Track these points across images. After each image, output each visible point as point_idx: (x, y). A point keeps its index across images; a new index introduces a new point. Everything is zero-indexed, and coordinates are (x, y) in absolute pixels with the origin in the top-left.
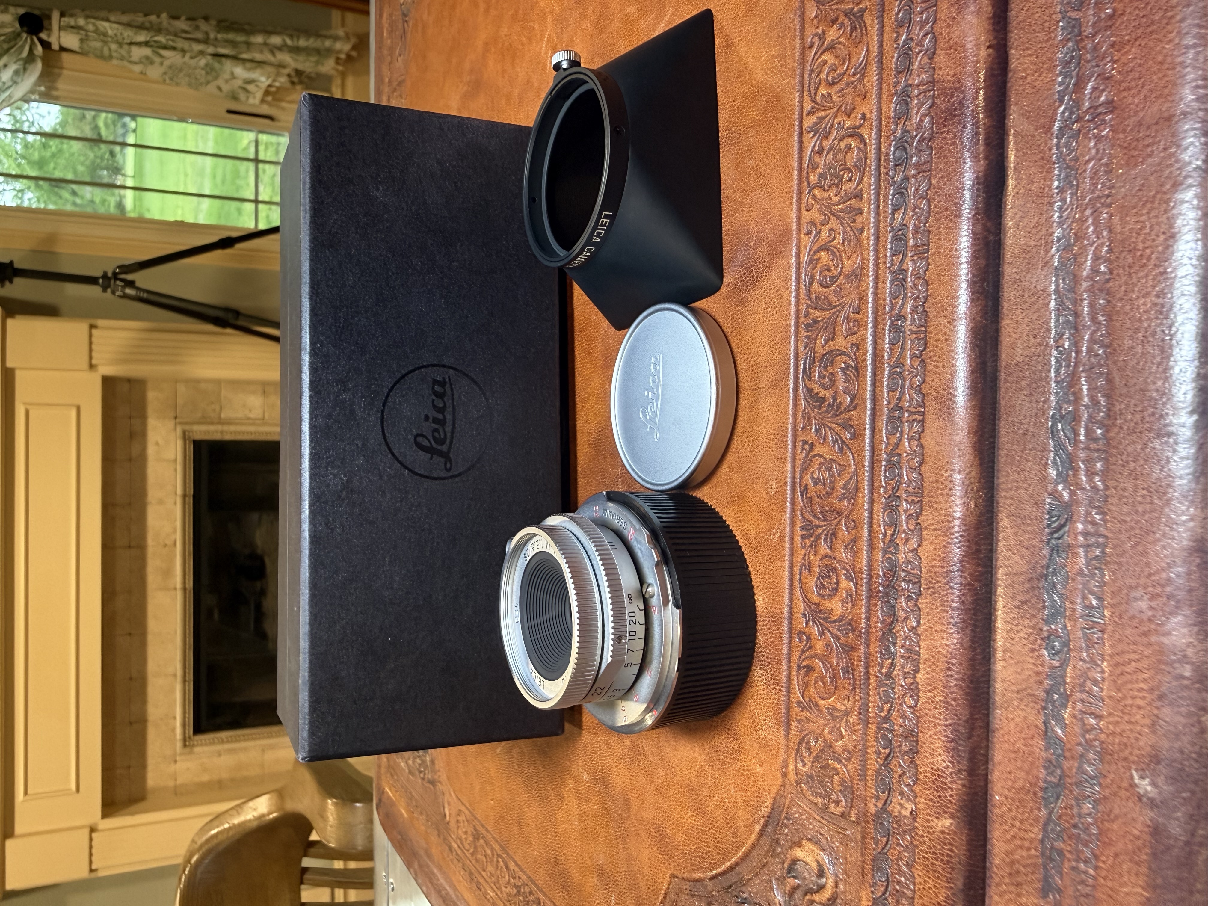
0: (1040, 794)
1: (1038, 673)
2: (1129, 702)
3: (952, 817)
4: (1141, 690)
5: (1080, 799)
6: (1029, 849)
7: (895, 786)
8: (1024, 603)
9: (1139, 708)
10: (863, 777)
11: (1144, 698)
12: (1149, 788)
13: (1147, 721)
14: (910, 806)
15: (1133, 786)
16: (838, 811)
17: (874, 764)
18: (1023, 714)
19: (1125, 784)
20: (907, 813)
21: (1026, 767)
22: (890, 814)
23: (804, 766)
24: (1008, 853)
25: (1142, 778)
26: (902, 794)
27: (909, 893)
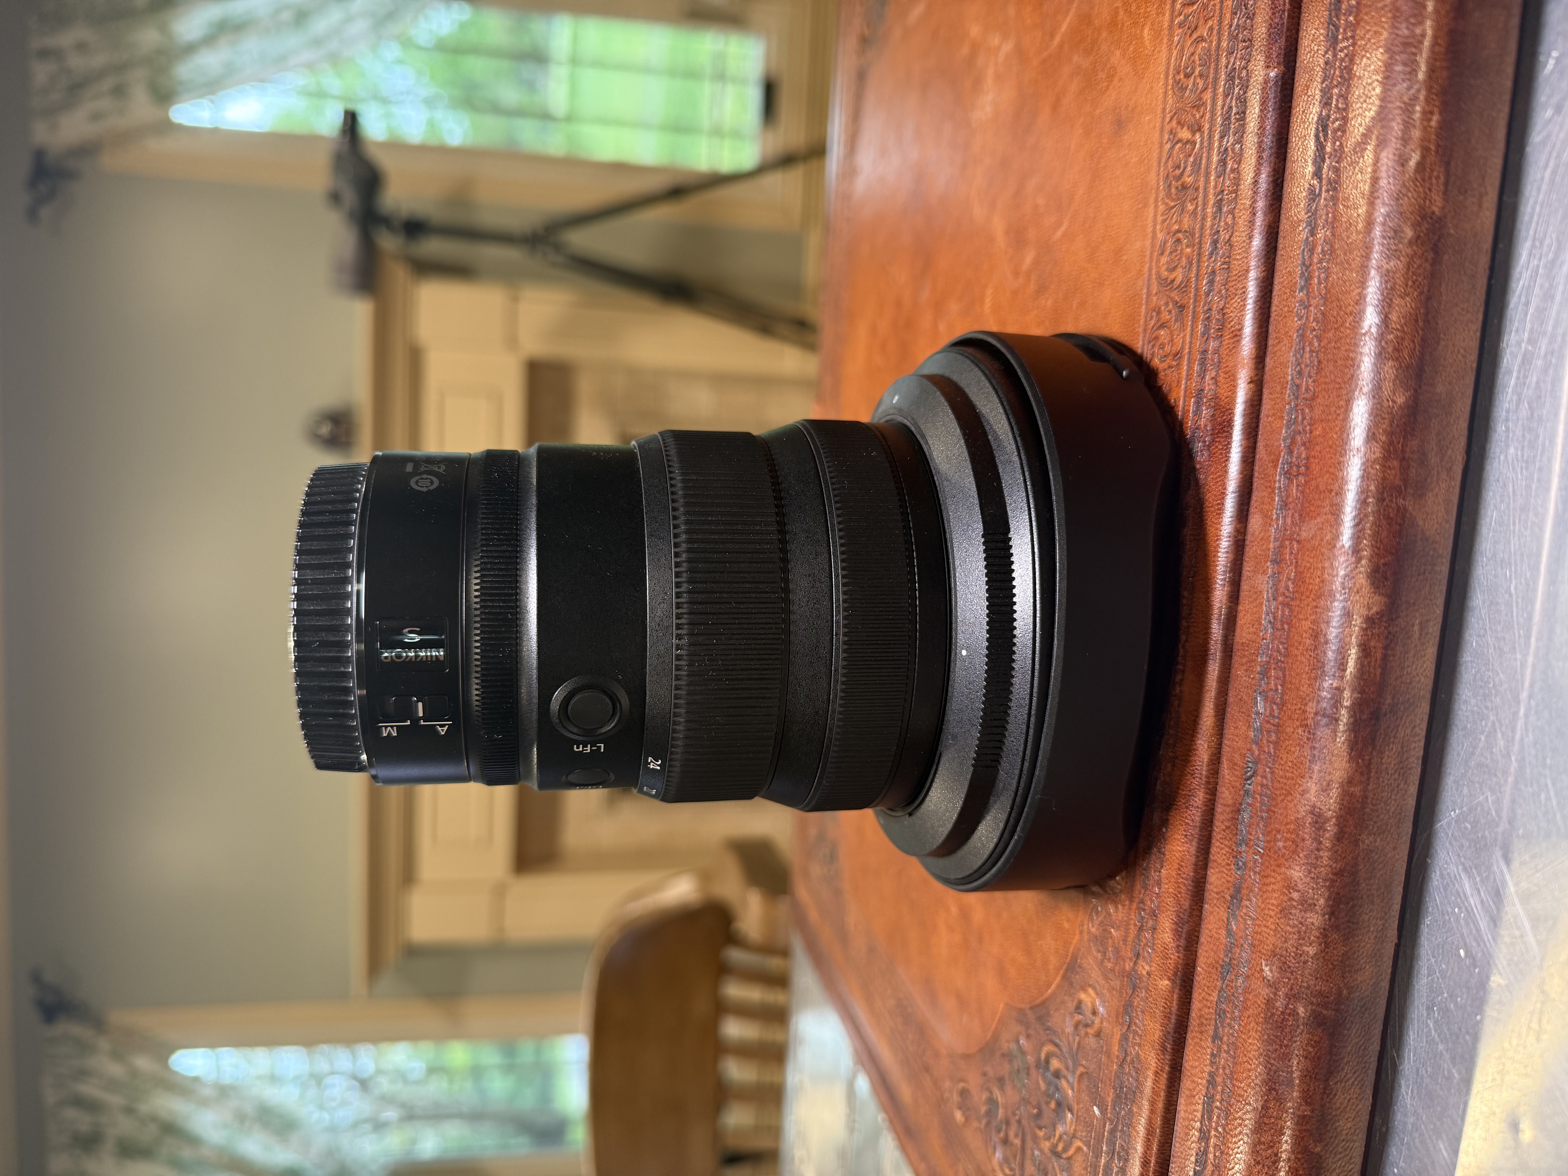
0: (1219, 969)
1: (1228, 881)
2: (1267, 912)
3: (1169, 979)
4: (1273, 905)
5: (1237, 976)
6: (1209, 1008)
7: (1141, 951)
8: (1228, 828)
9: (1271, 917)
10: (1125, 941)
11: (1273, 910)
12: (1268, 973)
13: (1273, 927)
14: (1147, 968)
15: (1262, 970)
16: (1109, 965)
17: (1133, 931)
18: (1217, 910)
19: (1258, 969)
20: (1144, 973)
21: (1215, 948)
22: (1136, 971)
23: (1093, 926)
24: (1200, 1010)
25: (1266, 965)
26: (1144, 957)
27: (1140, 1032)
